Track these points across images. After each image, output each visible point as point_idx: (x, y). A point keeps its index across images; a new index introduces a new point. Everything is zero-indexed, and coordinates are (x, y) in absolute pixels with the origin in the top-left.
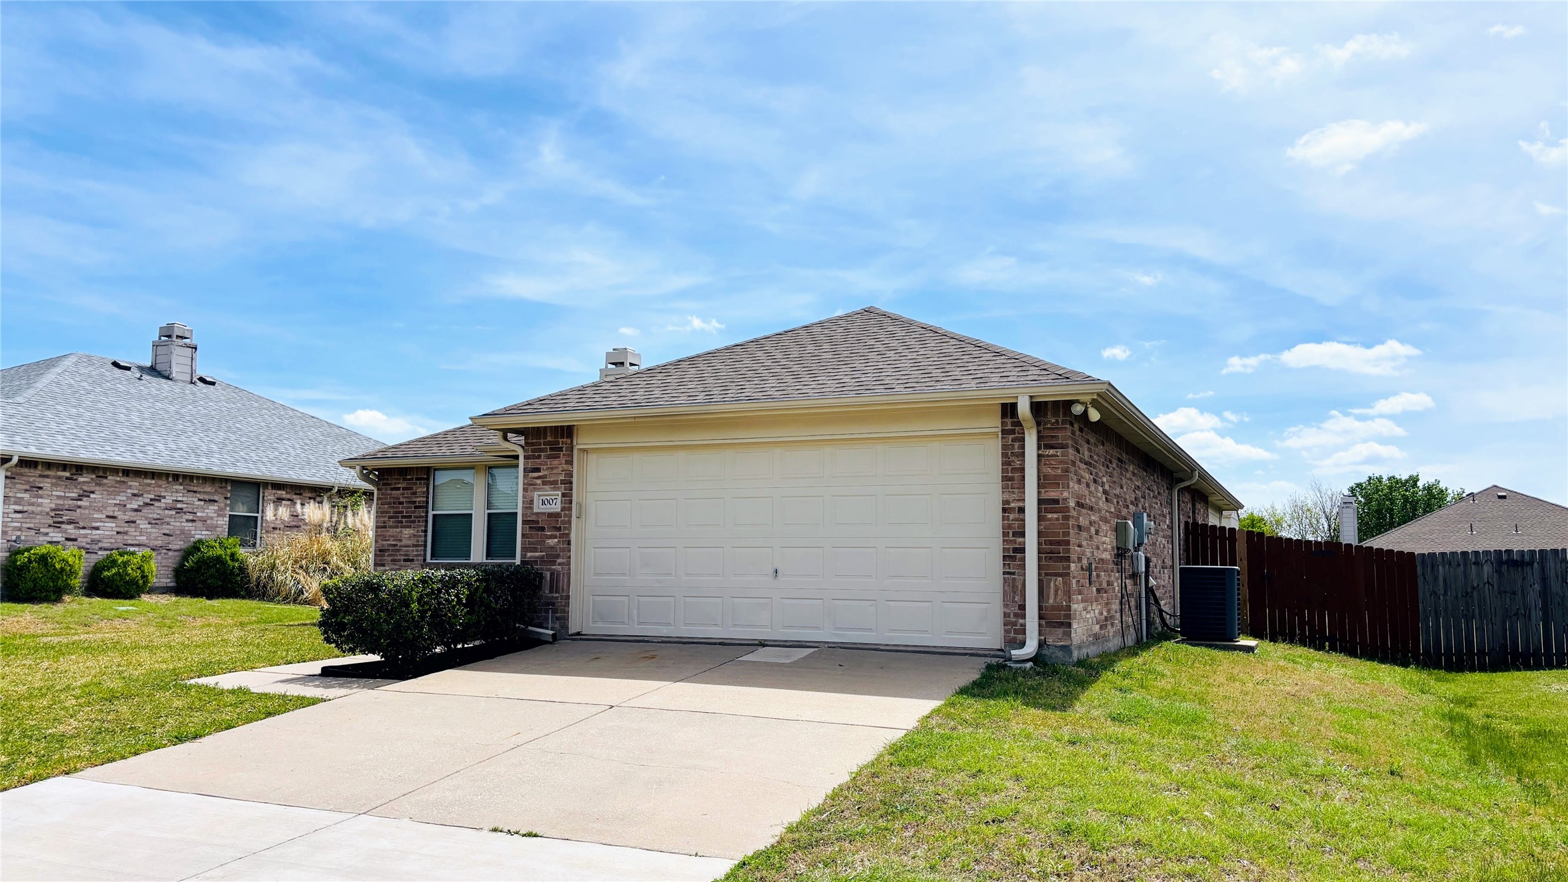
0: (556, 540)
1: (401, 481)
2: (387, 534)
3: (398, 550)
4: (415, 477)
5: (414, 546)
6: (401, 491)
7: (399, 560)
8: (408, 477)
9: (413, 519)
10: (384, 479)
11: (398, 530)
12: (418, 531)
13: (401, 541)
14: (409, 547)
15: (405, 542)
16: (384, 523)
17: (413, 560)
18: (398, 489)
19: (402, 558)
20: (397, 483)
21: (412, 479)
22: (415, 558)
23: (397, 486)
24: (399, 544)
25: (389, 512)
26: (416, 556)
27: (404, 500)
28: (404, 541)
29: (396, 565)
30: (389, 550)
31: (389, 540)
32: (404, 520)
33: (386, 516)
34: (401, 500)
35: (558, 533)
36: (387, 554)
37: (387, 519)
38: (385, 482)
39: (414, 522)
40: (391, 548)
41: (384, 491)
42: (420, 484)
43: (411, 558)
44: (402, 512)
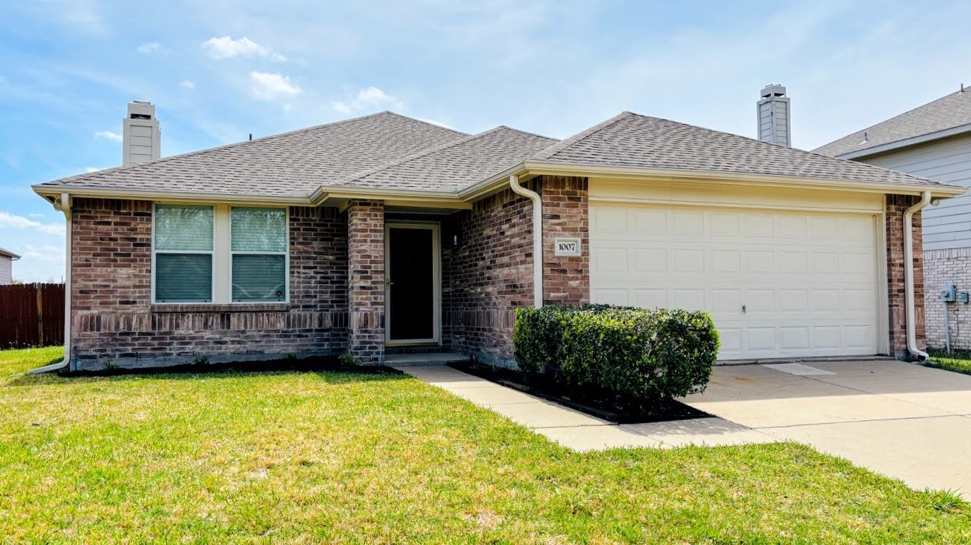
1: (112, 215)
2: (93, 273)
3: (112, 292)
4: (133, 211)
5: (135, 286)
6: (113, 226)
7: (114, 303)
8: (122, 211)
9: (132, 257)
10: (83, 211)
11: (112, 269)
12: (140, 271)
13: (114, 281)
14: (129, 287)
15: (120, 282)
16: (87, 261)
17: (134, 302)
18: (109, 223)
19: (118, 300)
20: (105, 217)
21: (129, 214)
22: (138, 300)
23: (106, 220)
24: (112, 284)
25: (96, 249)
26: (139, 297)
27: (119, 236)
29: (108, 308)
30: (96, 291)
31: (96, 280)
32: (118, 258)
33: (90, 253)
34: (113, 236)
36: (92, 296)
37: (91, 256)
38: (85, 214)
39: (134, 261)
40: (99, 290)
41: (84, 225)
42: (142, 220)
43: (131, 300)
44: (116, 250)
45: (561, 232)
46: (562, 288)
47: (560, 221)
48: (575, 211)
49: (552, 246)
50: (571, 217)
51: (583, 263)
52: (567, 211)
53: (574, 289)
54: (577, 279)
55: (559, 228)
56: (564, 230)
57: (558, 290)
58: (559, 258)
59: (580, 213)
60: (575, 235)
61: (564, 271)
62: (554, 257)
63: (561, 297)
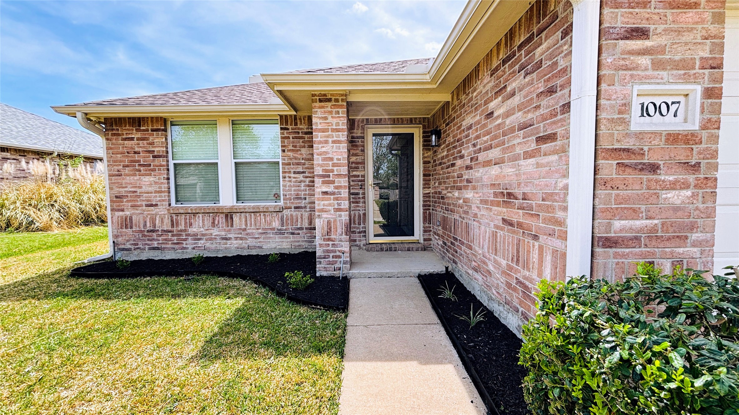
0: (689, 193)
1: (134, 131)
2: (124, 181)
3: (139, 197)
4: (150, 128)
5: (156, 192)
6: (135, 141)
7: (141, 206)
8: (142, 128)
9: (152, 167)
10: (113, 130)
11: (138, 177)
12: (159, 179)
13: (140, 187)
14: (151, 193)
15: (144, 189)
16: (118, 171)
17: (156, 205)
18: (132, 139)
19: (144, 203)
20: (129, 134)
21: (147, 130)
22: (159, 203)
23: (130, 136)
24: (139, 190)
25: (124, 161)
26: (160, 201)
27: (141, 150)
28: (144, 187)
29: (137, 210)
30: (127, 196)
31: (126, 187)
32: (142, 168)
33: (120, 165)
34: (137, 150)
35: (691, 178)
36: (125, 200)
37: (121, 167)
38: (114, 132)
39: (154, 170)
40: (129, 195)
41: (114, 141)
42: (158, 135)
43: (154, 203)
44: (139, 161)
45: (650, 73)
46: (643, 208)
47: (648, 43)
48: (690, 15)
49: (625, 107)
50: (679, 32)
51: (703, 146)
52: (670, 17)
53: (676, 209)
54: (686, 186)
55: (645, 61)
56: (658, 65)
57: (635, 214)
58: (640, 135)
59: (703, 21)
60: (686, 79)
61: (654, 168)
62: (627, 135)
63: (641, 230)
